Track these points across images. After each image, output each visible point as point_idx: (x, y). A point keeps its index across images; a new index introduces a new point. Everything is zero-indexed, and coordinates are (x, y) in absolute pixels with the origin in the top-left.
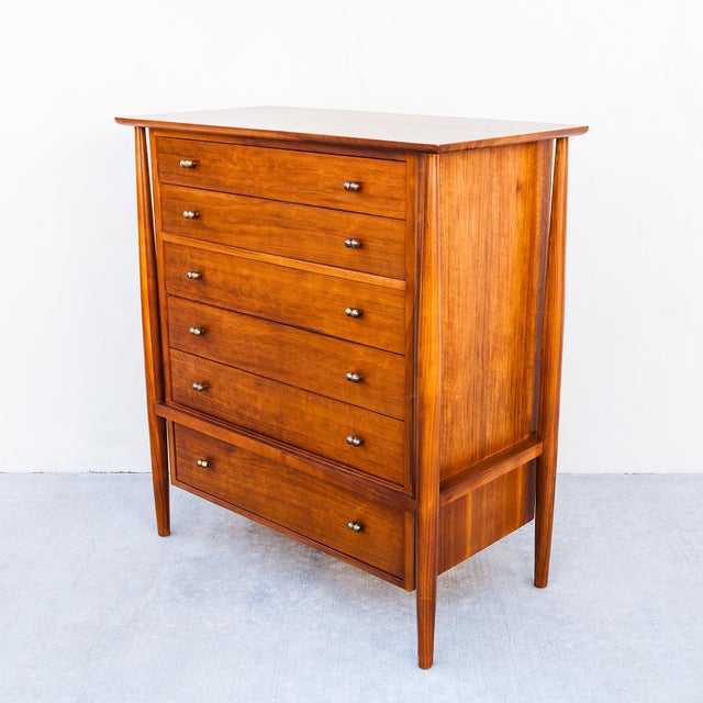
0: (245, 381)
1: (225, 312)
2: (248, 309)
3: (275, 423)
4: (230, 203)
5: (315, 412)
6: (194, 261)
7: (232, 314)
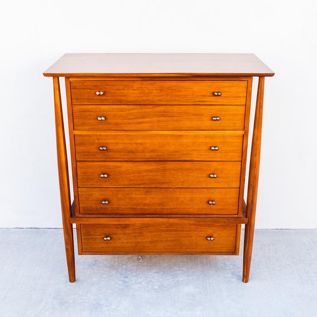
0: (138, 192)
1: (124, 163)
3: (158, 207)
4: (130, 110)
5: (185, 196)
6: (99, 141)
7: (128, 163)
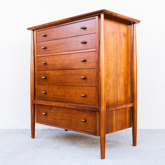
0: (56, 88)
1: (51, 71)
2: (57, 68)
3: (63, 97)
4: (53, 42)
5: (73, 91)
